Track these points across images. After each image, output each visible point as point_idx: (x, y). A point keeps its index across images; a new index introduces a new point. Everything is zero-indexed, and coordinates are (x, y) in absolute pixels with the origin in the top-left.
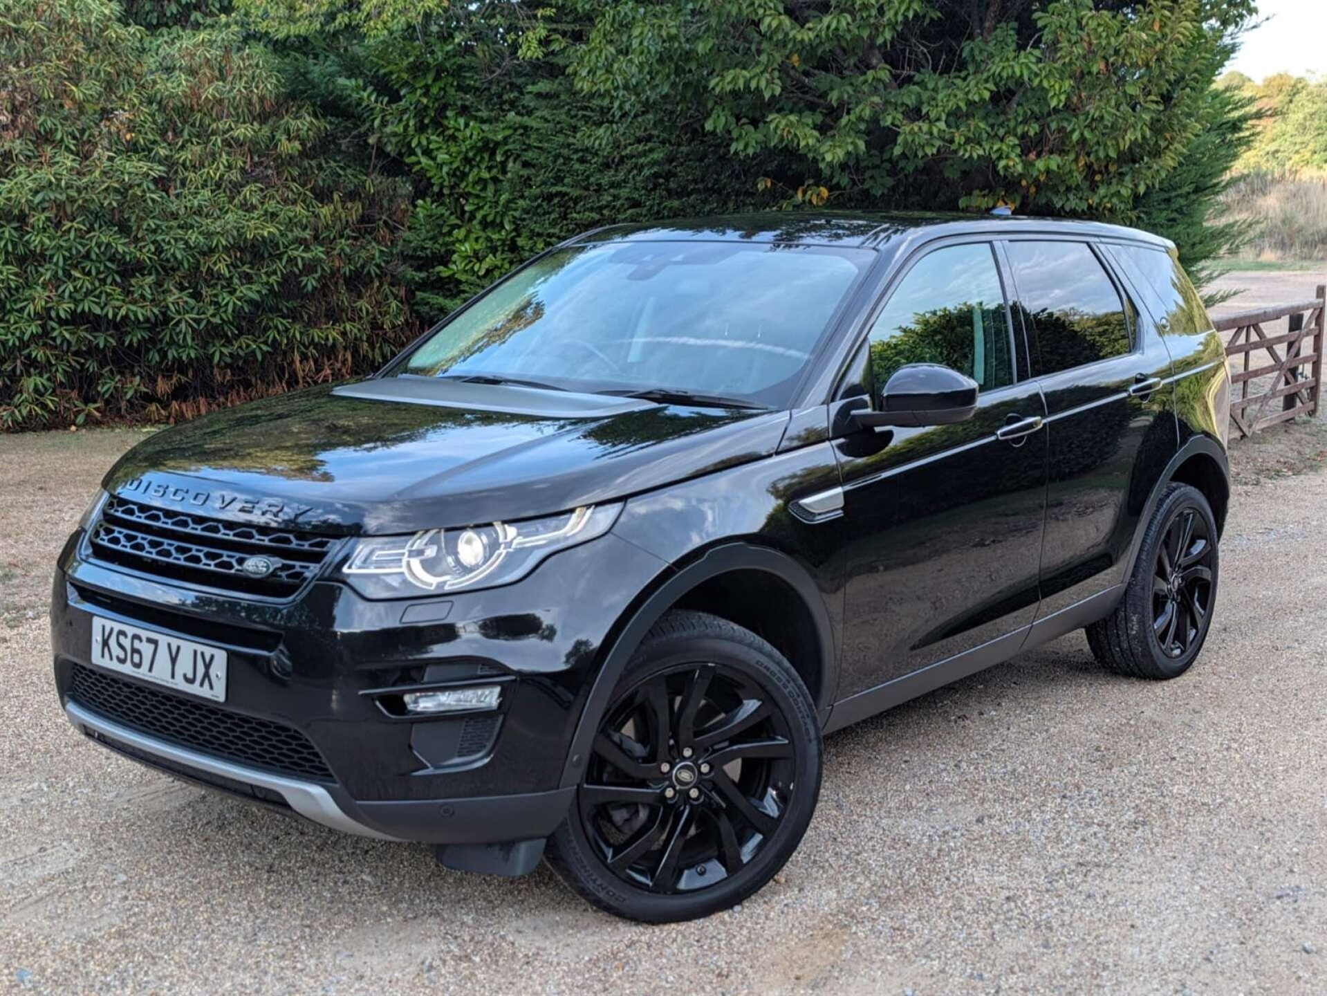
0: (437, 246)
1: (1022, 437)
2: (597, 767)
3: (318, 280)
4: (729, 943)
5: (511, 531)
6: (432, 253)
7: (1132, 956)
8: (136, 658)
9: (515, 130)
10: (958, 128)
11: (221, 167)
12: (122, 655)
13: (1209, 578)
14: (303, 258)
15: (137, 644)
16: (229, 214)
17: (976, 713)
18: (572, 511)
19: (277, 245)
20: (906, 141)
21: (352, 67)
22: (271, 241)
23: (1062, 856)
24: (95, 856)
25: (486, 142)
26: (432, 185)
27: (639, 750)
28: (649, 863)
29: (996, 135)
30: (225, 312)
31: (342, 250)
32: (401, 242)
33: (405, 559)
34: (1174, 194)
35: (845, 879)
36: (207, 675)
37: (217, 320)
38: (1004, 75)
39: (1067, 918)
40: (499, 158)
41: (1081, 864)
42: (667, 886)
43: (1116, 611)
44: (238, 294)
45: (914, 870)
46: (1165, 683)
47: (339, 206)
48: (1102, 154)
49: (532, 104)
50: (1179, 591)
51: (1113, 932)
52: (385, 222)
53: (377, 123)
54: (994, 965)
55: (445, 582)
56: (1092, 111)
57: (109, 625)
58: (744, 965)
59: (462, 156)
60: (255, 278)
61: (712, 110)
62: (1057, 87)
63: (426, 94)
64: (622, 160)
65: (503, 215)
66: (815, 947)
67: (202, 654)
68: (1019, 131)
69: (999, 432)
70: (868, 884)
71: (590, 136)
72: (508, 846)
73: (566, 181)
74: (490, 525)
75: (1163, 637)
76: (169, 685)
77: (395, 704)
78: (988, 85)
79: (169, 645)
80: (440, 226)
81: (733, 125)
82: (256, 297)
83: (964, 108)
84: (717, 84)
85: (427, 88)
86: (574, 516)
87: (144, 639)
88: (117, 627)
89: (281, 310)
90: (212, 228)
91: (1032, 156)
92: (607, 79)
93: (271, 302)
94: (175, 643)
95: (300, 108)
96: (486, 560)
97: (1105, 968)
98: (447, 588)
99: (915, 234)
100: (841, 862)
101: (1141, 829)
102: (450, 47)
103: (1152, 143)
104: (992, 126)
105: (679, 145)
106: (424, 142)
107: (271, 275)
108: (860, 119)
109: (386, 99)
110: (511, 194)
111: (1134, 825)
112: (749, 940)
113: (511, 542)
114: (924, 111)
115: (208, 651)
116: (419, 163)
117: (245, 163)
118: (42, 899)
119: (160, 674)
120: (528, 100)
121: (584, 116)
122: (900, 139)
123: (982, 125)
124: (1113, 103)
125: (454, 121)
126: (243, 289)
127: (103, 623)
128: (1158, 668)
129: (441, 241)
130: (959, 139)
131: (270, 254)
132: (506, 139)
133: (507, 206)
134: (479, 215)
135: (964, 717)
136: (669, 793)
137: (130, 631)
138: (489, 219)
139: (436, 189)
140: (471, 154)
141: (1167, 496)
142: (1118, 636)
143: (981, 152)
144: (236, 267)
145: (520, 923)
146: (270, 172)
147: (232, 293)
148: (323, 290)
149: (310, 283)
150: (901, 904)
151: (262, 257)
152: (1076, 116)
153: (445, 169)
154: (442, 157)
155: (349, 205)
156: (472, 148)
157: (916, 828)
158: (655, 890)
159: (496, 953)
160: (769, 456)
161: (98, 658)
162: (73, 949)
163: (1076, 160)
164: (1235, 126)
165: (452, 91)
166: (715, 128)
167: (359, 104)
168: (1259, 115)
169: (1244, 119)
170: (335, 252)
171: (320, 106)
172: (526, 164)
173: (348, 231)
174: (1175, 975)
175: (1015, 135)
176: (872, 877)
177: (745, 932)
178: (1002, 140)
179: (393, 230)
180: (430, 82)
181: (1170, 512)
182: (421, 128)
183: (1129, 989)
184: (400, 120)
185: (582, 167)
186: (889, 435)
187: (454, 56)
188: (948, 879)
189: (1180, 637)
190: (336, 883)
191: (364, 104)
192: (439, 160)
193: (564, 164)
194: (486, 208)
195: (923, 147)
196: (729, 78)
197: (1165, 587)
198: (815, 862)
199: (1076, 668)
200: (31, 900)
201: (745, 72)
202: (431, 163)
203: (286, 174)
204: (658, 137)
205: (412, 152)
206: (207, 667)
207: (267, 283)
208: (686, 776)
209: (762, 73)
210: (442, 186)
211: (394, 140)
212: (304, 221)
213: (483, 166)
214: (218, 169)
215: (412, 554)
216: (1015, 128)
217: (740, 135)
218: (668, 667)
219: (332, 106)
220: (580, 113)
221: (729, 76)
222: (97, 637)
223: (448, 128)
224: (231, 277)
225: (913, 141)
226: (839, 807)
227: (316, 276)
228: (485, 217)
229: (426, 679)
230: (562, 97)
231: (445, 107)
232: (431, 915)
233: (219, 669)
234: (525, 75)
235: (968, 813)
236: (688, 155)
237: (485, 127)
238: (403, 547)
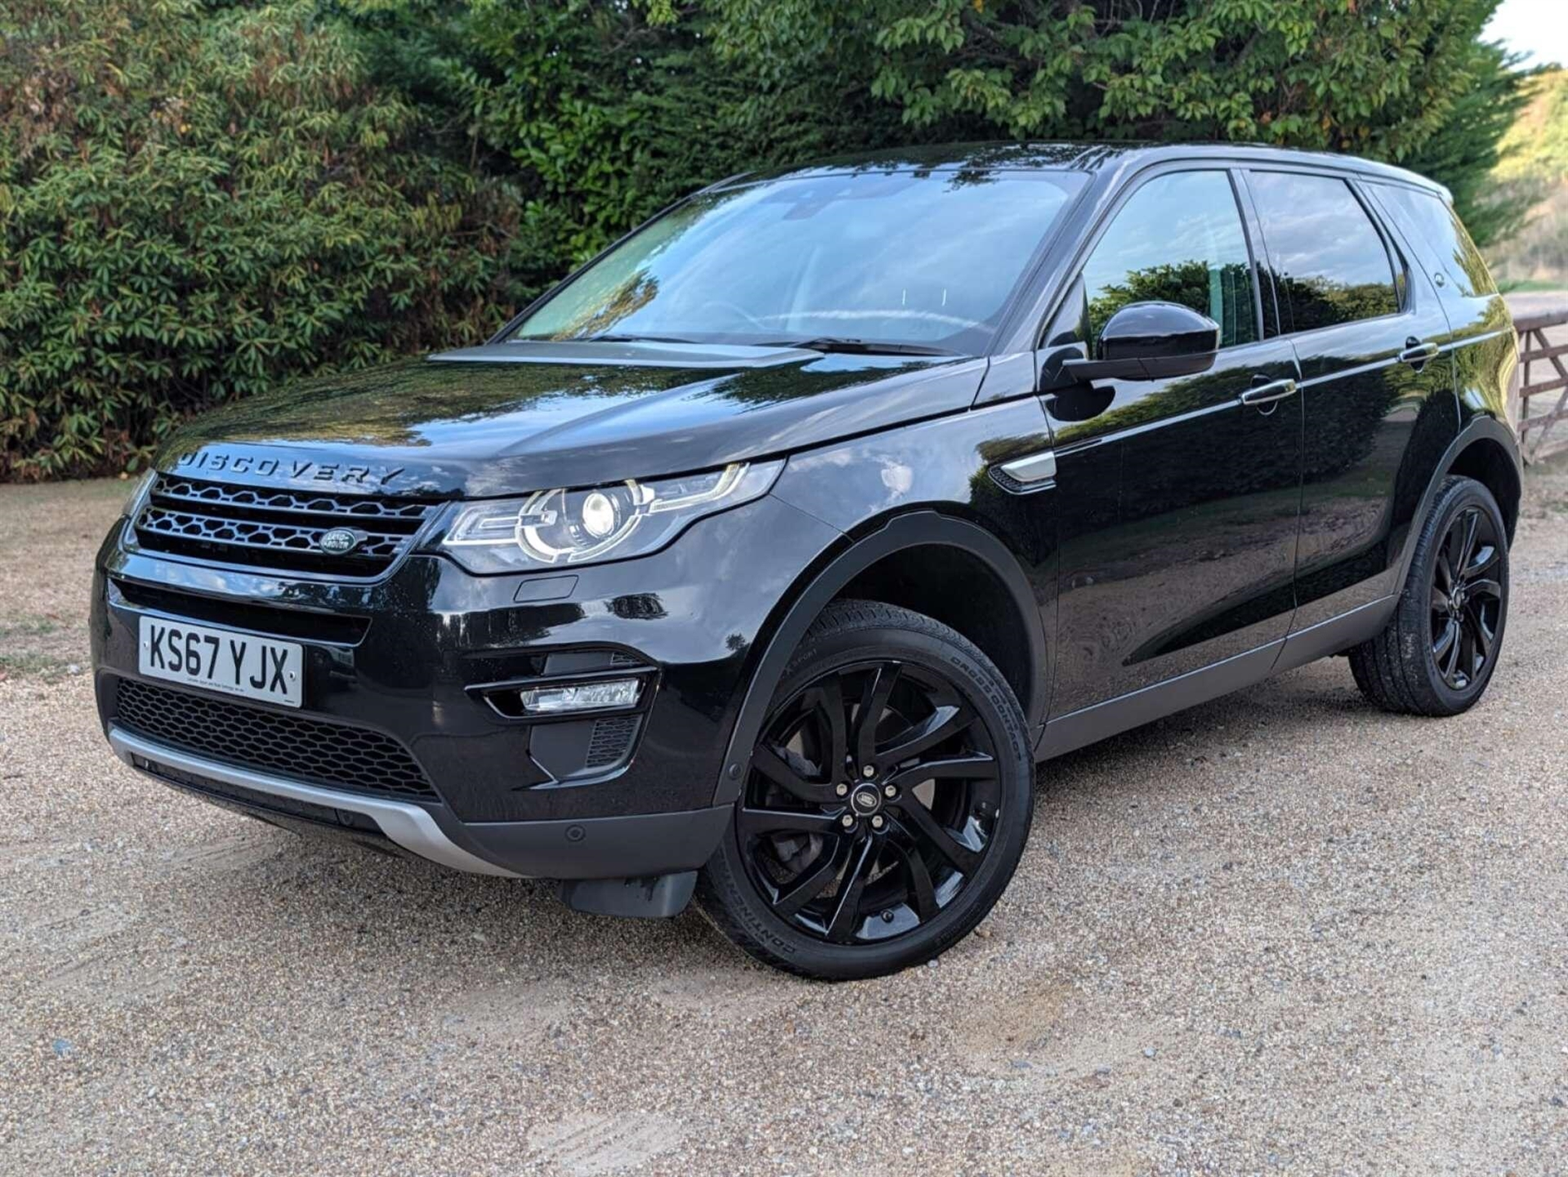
0: (551, 255)
1: (1273, 402)
2: (759, 787)
3: (412, 297)
4: (924, 1003)
5: (648, 492)
6: (546, 264)
7: (1425, 1009)
8: (193, 663)
9: (643, 113)
10: (1176, 84)
11: (294, 163)
12: (175, 661)
13: (1498, 594)
14: (393, 271)
15: (193, 645)
16: (305, 220)
17: (1216, 756)
18: (721, 468)
19: (361, 257)
20: (1114, 100)
21: (448, 46)
22: (355, 251)
23: (1332, 904)
24: (148, 920)
25: (607, 127)
26: (544, 183)
27: (809, 768)
28: (823, 909)
29: (1223, 91)
30: (302, 335)
31: (439, 261)
32: (508, 252)
33: (518, 527)
34: (1437, 165)
35: (1064, 931)
36: (278, 676)
37: (292, 345)
38: (1233, 17)
39: (1341, 970)
40: (624, 147)
41: (1355, 912)
42: (846, 935)
43: (1386, 630)
44: (317, 313)
45: (1149, 920)
46: (1446, 720)
47: (435, 209)
48: (1351, 113)
49: (662, 81)
50: (1462, 608)
51: (1400, 983)
52: (490, 229)
53: (478, 110)
54: (1254, 1021)
55: (568, 555)
56: (1339, 59)
57: (159, 624)
58: (943, 1025)
59: (578, 147)
60: (336, 295)
61: (880, 70)
62: (1296, 30)
63: (536, 73)
64: (771, 144)
65: (630, 215)
66: (1031, 1005)
67: (273, 650)
68: (1251, 85)
69: (1244, 396)
70: (1092, 937)
71: (733, 113)
72: (650, 880)
73: (704, 171)
74: (621, 483)
75: (1443, 663)
76: (234, 692)
77: (510, 702)
78: (1211, 31)
79: (232, 643)
80: (554, 232)
81: (905, 89)
82: (336, 315)
83: (1184, 57)
84: (886, 38)
85: (536, 67)
86: (725, 476)
87: (202, 639)
88: (169, 626)
89: (367, 333)
90: (284, 235)
91: (1266, 117)
92: (752, 35)
93: (355, 323)
94: (239, 639)
95: (386, 94)
96: (617, 528)
97: (1392, 1022)
98: (570, 561)
99: (1133, 158)
100: (1058, 913)
101: (1427, 874)
102: (563, 17)
103: (1411, 99)
104: (1218, 81)
105: (839, 124)
106: (534, 131)
107: (355, 292)
108: (1059, 74)
109: (488, 81)
110: (639, 190)
111: (1420, 870)
112: (949, 998)
113: (648, 505)
114: (1135, 63)
115: (279, 647)
116: (528, 156)
117: (322, 158)
118: (83, 965)
119: (223, 680)
120: (658, 77)
121: (724, 93)
122: (1107, 97)
123: (1206, 78)
124: (1364, 48)
125: (569, 104)
126: (323, 307)
127: (151, 622)
128: (1438, 702)
129: (556, 250)
130: (1179, 95)
131: (354, 267)
132: (631, 125)
133: (634, 204)
134: (601, 217)
135: (1203, 759)
136: (847, 821)
137: (185, 630)
138: (614, 220)
139: (549, 187)
140: (590, 144)
141: (1447, 490)
142: (1389, 661)
143: (1205, 111)
144: (313, 281)
145: (667, 984)
146: (351, 169)
147: (310, 311)
148: (417, 309)
149: (402, 299)
150: (1134, 957)
151: (344, 270)
152: (1320, 66)
153: (560, 162)
154: (556, 147)
155: (446, 208)
156: (591, 136)
157: (1150, 877)
158: (831, 940)
159: (638, 1016)
160: (963, 410)
161: (146, 667)
162: (122, 1018)
163: (1320, 122)
164: (1510, 84)
165: (566, 69)
166: (884, 92)
167: (456, 89)
168: (1539, 71)
169: (1520, 75)
170: (431, 264)
171: (411, 91)
172: (656, 154)
173: (445, 238)
174: (1480, 1029)
175: (1247, 90)
176: (1098, 929)
177: (943, 989)
178: (1230, 97)
179: (499, 237)
180: (540, 58)
181: (1450, 509)
182: (531, 115)
183: (1423, 1044)
184: (506, 106)
185: (723, 155)
186: (1109, 393)
187: (569, 27)
188: (1191, 930)
189: (1464, 665)
190: (441, 943)
191: (463, 87)
192: (552, 153)
193: (702, 151)
194: (609, 208)
195: (1135, 106)
196: (901, 30)
197: (1445, 601)
198: (1026, 914)
199: (1335, 707)
200: (70, 965)
201: (920, 21)
202: (543, 156)
203: (370, 172)
204: (814, 115)
205: (519, 144)
206: (279, 665)
207: (351, 301)
208: (867, 800)
209: (940, 20)
210: (556, 184)
211: (498, 130)
212: (394, 226)
213: (605, 157)
214: (290, 166)
215: (527, 520)
216: (1246, 82)
217: (914, 101)
218: (843, 664)
219: (424, 92)
220: (720, 89)
221: (902, 25)
222: (145, 641)
223: (562, 114)
224: (307, 295)
225: (1124, 98)
226: (1053, 855)
227: (410, 291)
228: (608, 219)
229: (546, 671)
230: (699, 70)
231: (558, 89)
232: (558, 976)
233: (294, 669)
234: (654, 47)
235: (1214, 860)
236: (849, 136)
237: (607, 110)
238: (516, 513)
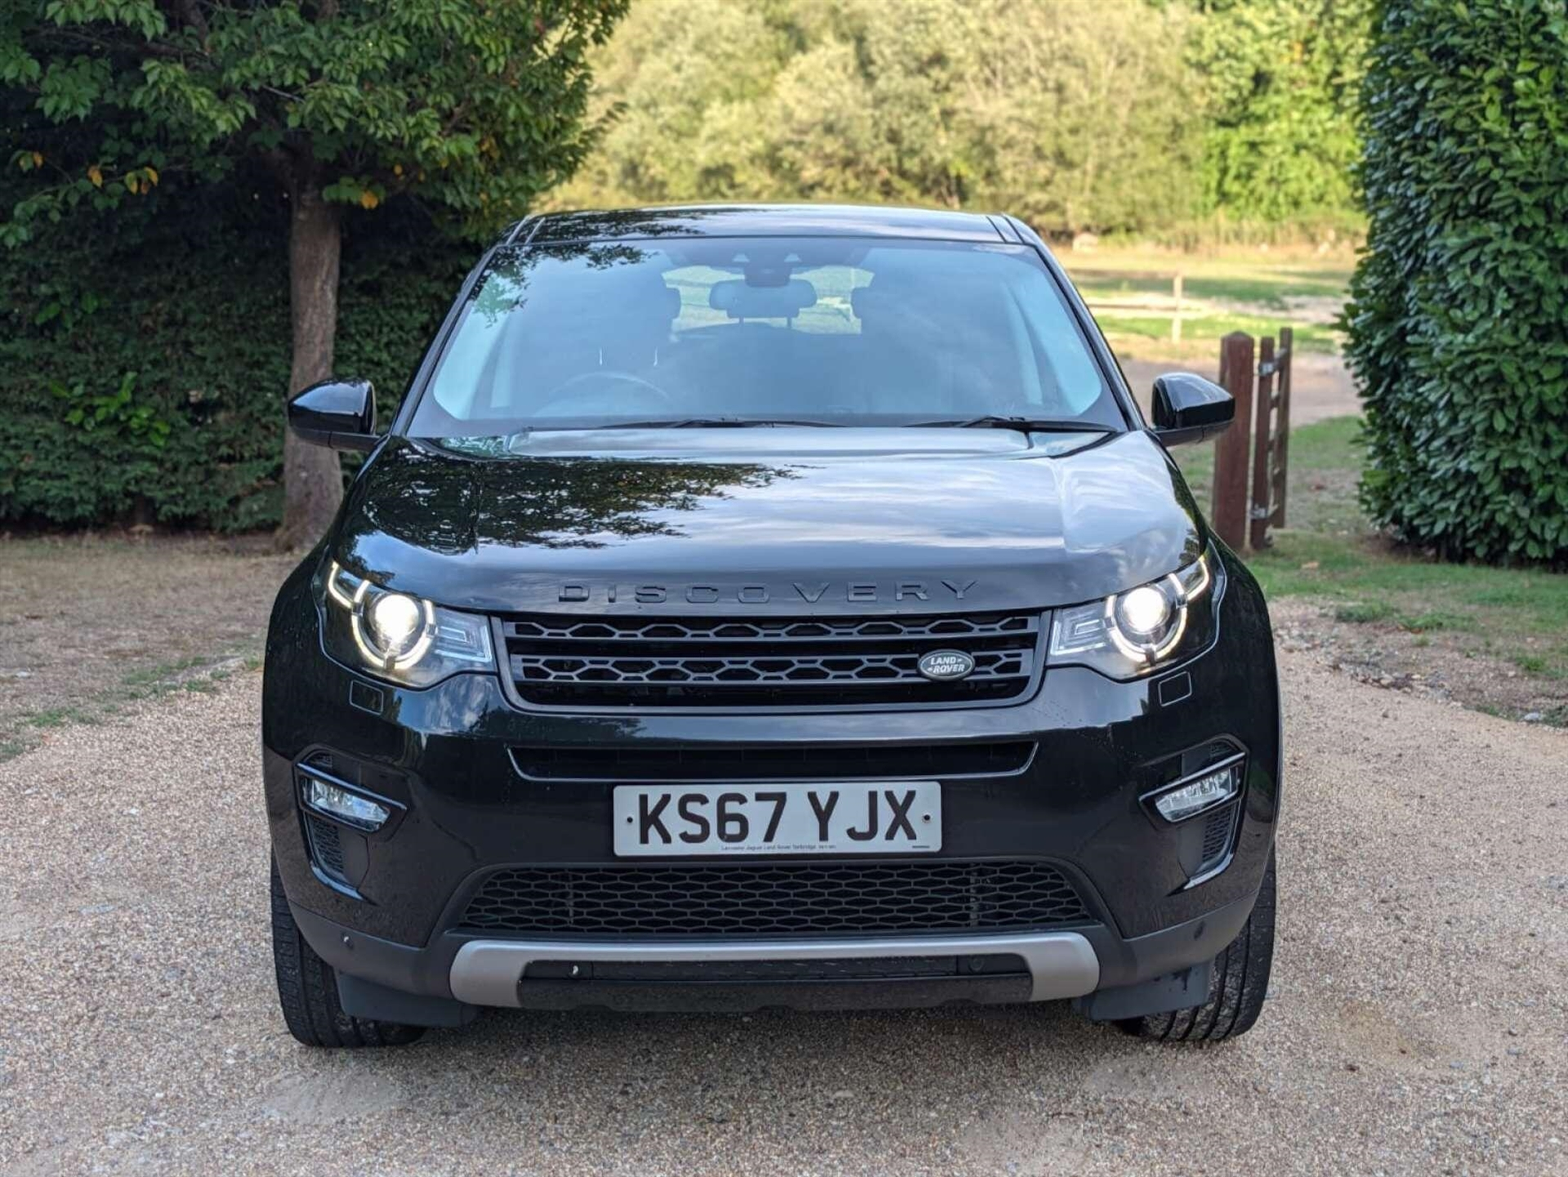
8: (733, 828)
12: (694, 831)
15: (731, 807)
36: (897, 821)
57: (657, 792)
67: (890, 796)
76: (817, 851)
79: (812, 796)
88: (680, 791)
94: (823, 790)
119: (794, 840)
127: (640, 791)
137: (713, 791)
161: (631, 847)
206: (901, 809)
222: (630, 814)
233: (927, 810)
